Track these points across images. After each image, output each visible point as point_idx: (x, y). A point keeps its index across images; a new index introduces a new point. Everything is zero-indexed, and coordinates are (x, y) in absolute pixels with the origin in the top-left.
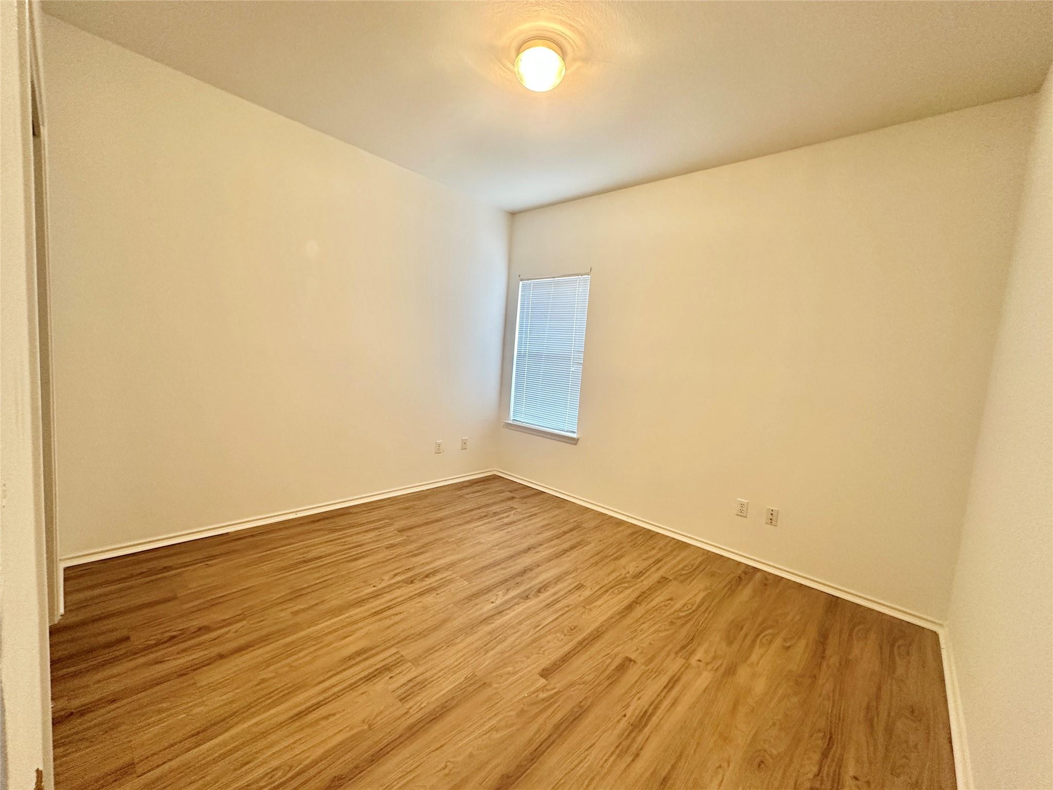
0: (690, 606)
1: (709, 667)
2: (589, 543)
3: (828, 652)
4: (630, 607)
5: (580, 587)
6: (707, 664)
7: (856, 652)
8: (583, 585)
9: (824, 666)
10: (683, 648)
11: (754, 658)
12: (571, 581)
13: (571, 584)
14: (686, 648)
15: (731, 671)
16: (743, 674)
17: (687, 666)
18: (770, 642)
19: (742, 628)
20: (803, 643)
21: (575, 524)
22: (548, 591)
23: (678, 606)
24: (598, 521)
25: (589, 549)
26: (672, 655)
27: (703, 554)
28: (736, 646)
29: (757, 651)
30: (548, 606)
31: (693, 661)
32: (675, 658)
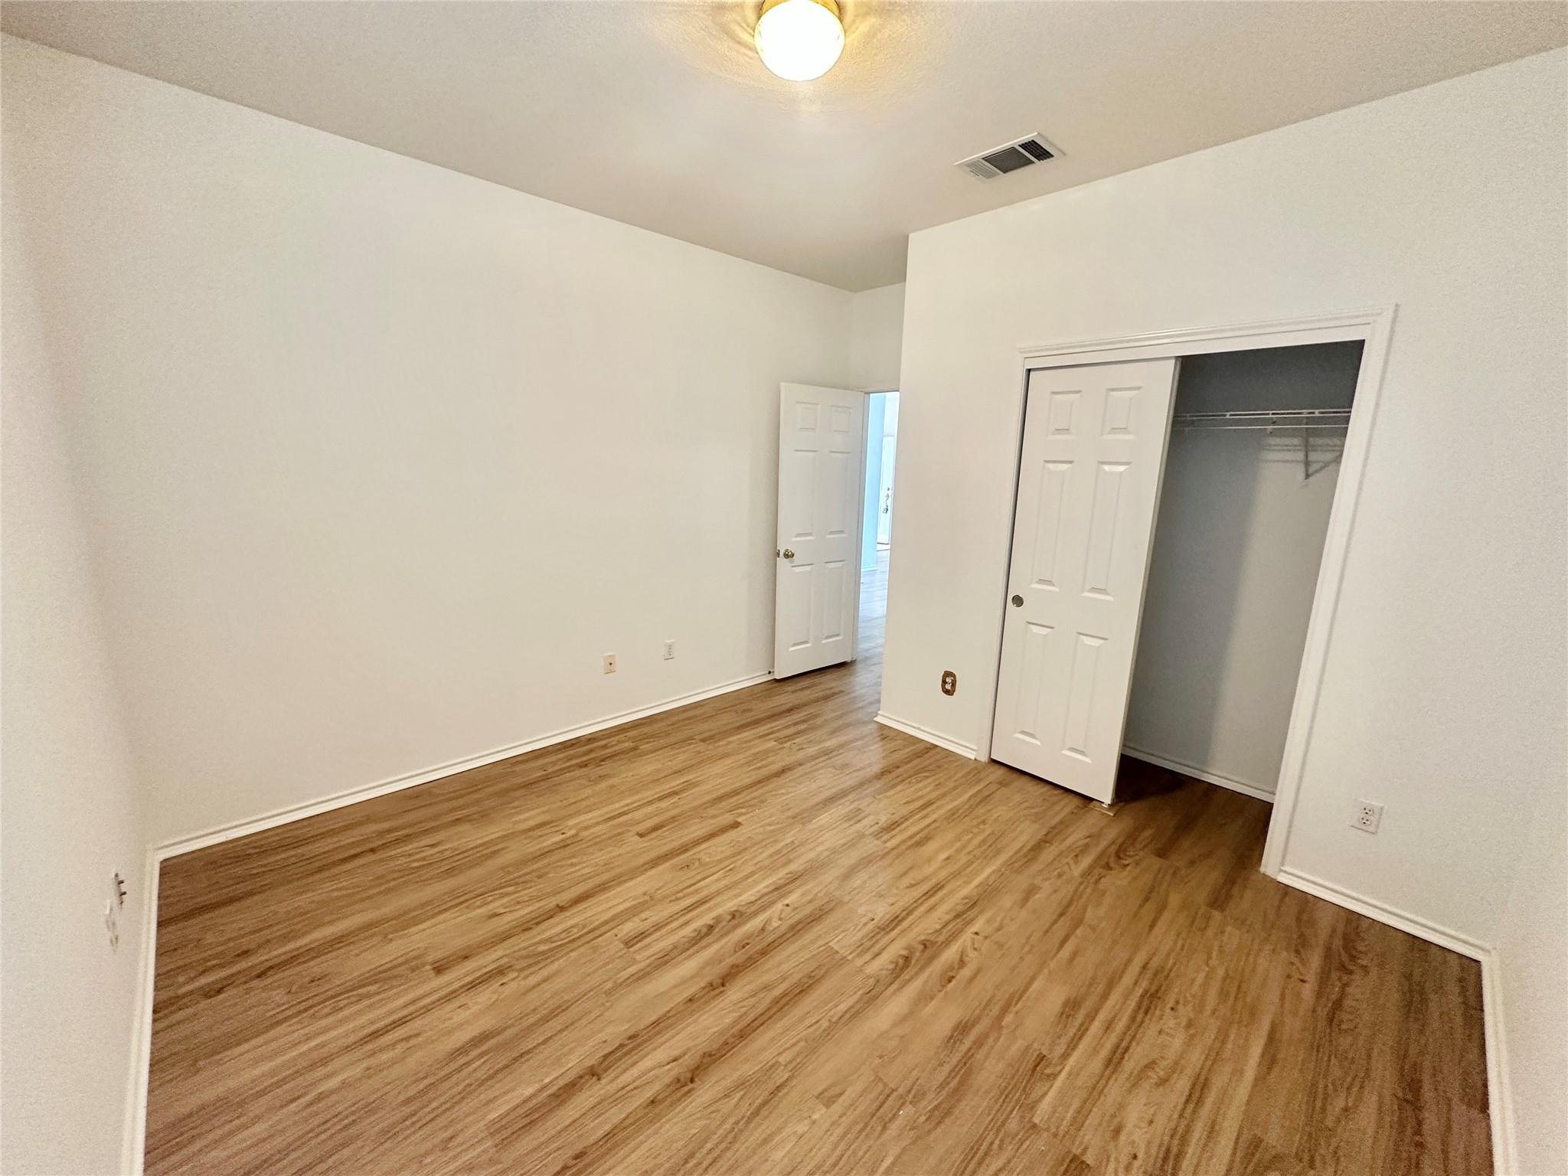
5: (632, 940)
30: (704, 901)
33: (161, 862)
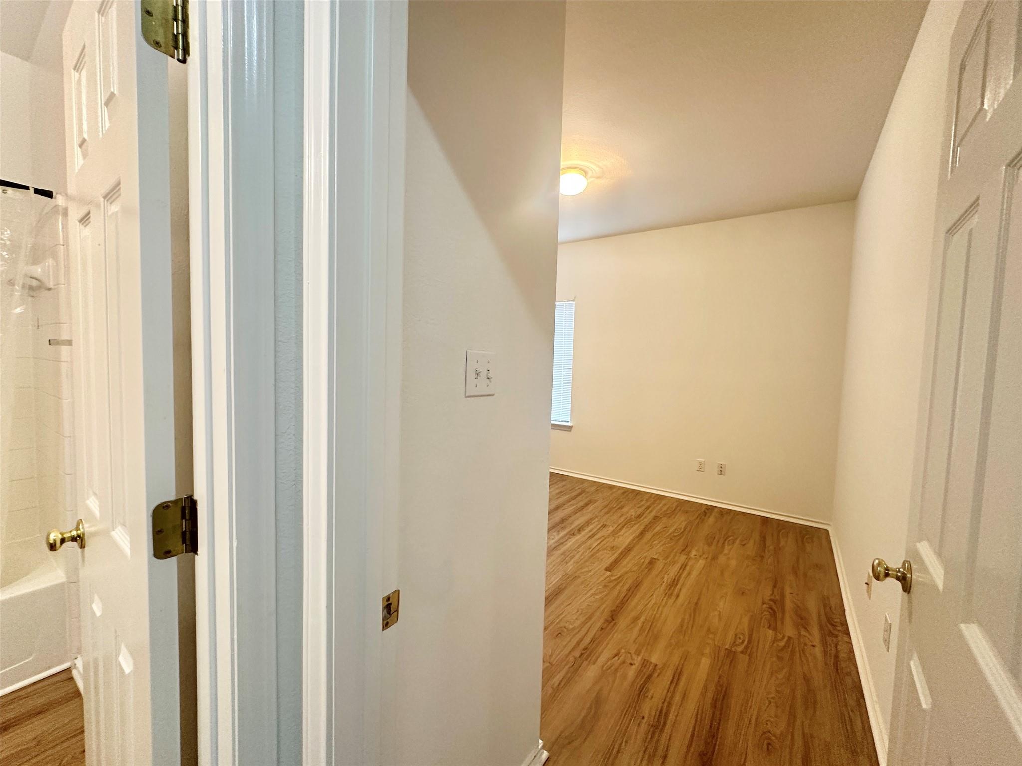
0: (679, 530)
1: (702, 558)
2: (596, 501)
3: (767, 544)
4: (642, 534)
5: (604, 526)
6: (700, 556)
7: (783, 543)
8: (606, 525)
9: (766, 551)
10: (683, 550)
11: (726, 551)
12: (596, 523)
13: (597, 525)
14: (685, 549)
15: (714, 558)
16: (722, 559)
17: (689, 559)
18: (733, 543)
19: (714, 538)
20: (752, 541)
21: (580, 490)
22: (585, 530)
23: (672, 530)
24: (596, 487)
25: (599, 504)
26: (678, 554)
27: (677, 501)
28: (713, 547)
29: (727, 548)
30: (591, 537)
31: (692, 555)
32: (679, 556)
33: (827, 531)
